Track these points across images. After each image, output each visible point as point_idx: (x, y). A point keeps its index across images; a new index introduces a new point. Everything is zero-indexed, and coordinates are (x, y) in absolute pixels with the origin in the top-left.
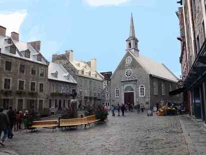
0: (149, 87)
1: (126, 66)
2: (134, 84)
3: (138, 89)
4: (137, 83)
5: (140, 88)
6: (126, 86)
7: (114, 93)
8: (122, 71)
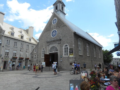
0: (73, 46)
1: (52, 27)
2: (59, 44)
3: (62, 49)
4: (62, 42)
5: (64, 47)
6: (51, 46)
7: (40, 54)
8: (48, 32)
